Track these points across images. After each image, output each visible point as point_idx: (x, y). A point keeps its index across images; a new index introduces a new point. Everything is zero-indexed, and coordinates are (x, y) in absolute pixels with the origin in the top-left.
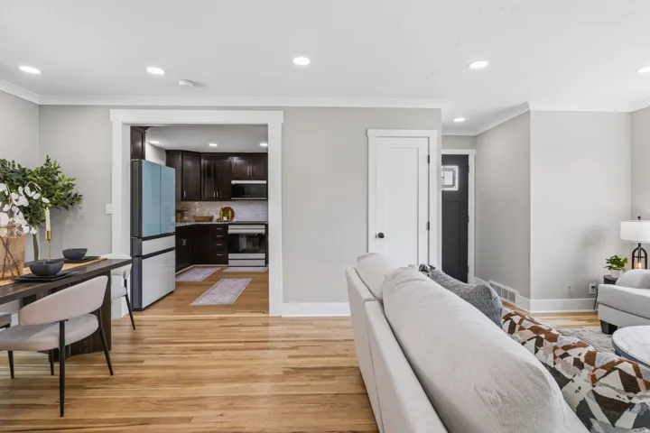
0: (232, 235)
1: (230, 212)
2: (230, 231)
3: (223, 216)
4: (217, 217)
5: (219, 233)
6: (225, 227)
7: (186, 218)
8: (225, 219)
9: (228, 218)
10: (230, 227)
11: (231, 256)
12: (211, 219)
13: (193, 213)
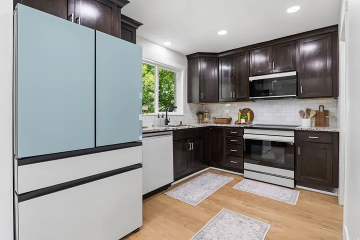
0: (248, 140)
1: (248, 114)
2: (246, 136)
3: (241, 118)
4: (235, 118)
5: (235, 136)
6: (241, 130)
7: (206, 119)
8: (243, 121)
9: (246, 121)
10: (246, 131)
11: (247, 165)
12: (229, 121)
13: (213, 115)
